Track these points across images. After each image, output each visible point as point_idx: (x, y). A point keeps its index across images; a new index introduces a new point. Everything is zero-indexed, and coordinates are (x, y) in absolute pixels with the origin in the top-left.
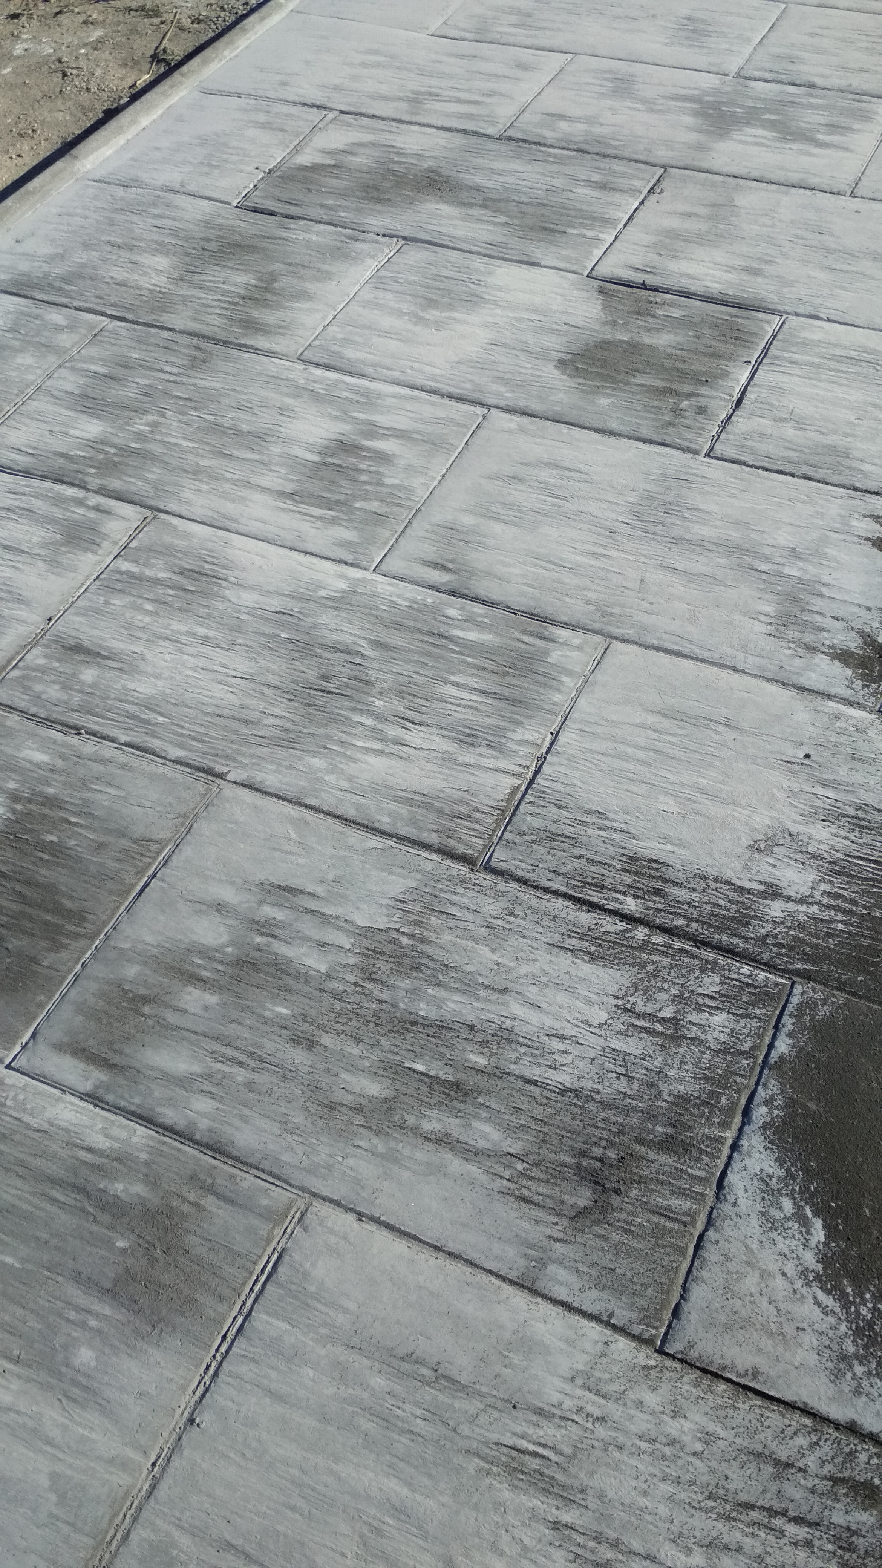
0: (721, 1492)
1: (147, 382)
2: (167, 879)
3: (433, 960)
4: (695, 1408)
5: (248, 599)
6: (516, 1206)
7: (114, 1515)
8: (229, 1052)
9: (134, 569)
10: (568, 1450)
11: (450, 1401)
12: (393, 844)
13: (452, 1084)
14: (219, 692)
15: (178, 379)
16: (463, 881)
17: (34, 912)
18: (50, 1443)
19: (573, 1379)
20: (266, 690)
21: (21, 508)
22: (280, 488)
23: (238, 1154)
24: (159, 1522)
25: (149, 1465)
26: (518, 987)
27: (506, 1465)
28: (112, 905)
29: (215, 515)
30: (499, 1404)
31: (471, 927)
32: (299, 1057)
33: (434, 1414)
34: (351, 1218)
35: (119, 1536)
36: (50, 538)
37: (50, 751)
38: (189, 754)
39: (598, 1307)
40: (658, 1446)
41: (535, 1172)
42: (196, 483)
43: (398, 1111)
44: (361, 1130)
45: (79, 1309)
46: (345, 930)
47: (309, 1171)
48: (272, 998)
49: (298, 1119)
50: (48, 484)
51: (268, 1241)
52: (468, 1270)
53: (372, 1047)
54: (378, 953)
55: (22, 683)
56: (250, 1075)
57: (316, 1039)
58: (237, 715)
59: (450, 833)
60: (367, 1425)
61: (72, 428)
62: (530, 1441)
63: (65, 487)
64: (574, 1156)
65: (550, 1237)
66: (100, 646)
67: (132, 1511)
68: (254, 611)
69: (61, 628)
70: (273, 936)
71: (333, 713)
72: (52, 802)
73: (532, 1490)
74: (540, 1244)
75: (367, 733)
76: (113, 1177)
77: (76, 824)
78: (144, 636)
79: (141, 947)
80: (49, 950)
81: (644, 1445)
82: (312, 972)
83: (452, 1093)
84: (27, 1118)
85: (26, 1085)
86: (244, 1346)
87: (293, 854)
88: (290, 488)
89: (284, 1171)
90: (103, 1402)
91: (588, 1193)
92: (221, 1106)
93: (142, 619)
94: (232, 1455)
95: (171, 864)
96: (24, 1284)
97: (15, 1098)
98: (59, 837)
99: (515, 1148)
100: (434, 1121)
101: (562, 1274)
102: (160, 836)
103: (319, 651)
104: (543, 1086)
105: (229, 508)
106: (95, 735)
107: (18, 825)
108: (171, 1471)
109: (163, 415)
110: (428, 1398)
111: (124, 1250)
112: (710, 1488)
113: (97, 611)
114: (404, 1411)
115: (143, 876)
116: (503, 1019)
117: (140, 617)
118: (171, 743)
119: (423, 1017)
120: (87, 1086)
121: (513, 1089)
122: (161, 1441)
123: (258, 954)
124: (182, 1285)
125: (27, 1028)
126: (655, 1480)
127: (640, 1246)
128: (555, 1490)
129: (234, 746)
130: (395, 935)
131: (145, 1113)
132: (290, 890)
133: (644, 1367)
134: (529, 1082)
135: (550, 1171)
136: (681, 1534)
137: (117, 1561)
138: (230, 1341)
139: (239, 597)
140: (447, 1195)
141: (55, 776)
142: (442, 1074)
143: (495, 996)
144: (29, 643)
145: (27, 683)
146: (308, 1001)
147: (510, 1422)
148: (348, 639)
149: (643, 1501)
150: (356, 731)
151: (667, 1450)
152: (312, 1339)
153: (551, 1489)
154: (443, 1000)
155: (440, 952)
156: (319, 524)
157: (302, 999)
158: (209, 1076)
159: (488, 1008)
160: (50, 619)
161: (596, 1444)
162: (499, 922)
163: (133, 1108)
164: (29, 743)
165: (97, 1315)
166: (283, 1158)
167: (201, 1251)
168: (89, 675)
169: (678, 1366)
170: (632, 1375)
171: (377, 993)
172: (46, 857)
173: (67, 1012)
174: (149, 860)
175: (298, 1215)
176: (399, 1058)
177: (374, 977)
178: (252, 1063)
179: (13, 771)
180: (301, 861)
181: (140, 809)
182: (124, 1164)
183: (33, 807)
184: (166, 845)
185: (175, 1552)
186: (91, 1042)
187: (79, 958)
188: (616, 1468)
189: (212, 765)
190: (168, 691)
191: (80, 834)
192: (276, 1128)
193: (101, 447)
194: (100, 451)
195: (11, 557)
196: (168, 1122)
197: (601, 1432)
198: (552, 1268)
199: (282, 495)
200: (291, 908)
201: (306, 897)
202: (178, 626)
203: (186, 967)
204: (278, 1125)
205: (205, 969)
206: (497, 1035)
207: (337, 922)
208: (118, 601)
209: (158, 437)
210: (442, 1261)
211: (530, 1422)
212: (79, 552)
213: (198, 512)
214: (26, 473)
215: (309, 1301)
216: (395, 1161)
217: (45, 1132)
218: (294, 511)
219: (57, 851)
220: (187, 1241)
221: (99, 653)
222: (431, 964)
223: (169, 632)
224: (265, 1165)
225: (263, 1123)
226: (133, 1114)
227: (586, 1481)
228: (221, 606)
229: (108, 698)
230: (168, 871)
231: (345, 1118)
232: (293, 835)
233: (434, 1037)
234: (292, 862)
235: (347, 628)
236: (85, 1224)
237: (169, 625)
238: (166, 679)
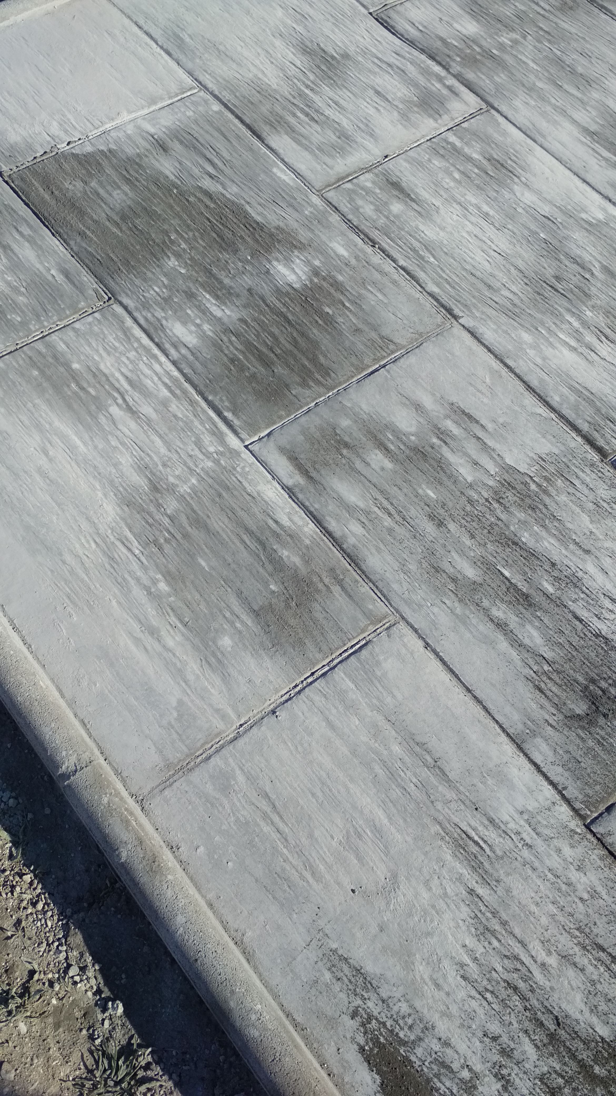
0: (587, 930)
1: (523, 8)
2: (391, 372)
3: (547, 508)
4: (595, 872)
5: (528, 198)
6: (533, 690)
7: (206, 743)
8: (385, 503)
9: (458, 143)
10: (499, 853)
11: (437, 784)
12: (554, 417)
13: (524, 594)
14: (479, 257)
15: (547, 14)
16: (592, 465)
17: (299, 355)
18: (186, 682)
19: (522, 813)
20: (512, 269)
21: (398, 68)
22: (586, 125)
23: (365, 570)
24: (231, 760)
25: (238, 725)
26: (598, 554)
27: (455, 840)
28: (349, 374)
29: (531, 127)
30: (467, 802)
31: (584, 499)
32: (430, 528)
33: (423, 786)
34: (421, 643)
35: (204, 756)
36: (410, 97)
37: (351, 250)
38: (441, 293)
39: (559, 779)
40: (559, 881)
41: (554, 676)
42: (527, 97)
43: (480, 593)
44: (450, 593)
45: (233, 613)
46: (495, 461)
47: (406, 602)
48: (428, 483)
49: (413, 567)
50: (423, 57)
51: (363, 631)
52: (483, 713)
53: (480, 544)
54: (511, 486)
55: (351, 195)
56: (393, 525)
57: (446, 522)
58: (485, 279)
59: (598, 428)
60: (378, 770)
61: (457, 22)
62: (477, 834)
63: (434, 63)
64: (586, 679)
65: (546, 720)
66: (412, 191)
67: (217, 746)
68: (529, 209)
69: (391, 166)
70: (445, 442)
71: (552, 306)
72: (338, 286)
73: (465, 862)
74: (538, 722)
75: (571, 331)
76: (284, 545)
77: (347, 308)
78: (445, 196)
79: (357, 409)
80: (298, 384)
81: (550, 876)
82: (461, 478)
83: (521, 600)
84: (246, 484)
85: (253, 463)
86: (322, 685)
87: (482, 393)
88: (593, 128)
89: (390, 594)
90: (226, 674)
91: (585, 707)
92: (367, 535)
93: (448, 182)
94: (290, 745)
95: (398, 363)
96: (207, 582)
97: (243, 468)
98: (333, 312)
99: (549, 655)
100: (501, 611)
101: (544, 747)
102: (398, 341)
103: (562, 257)
104: (586, 625)
105: (543, 125)
106: (384, 252)
107: (310, 292)
108: (250, 734)
109: (525, 38)
110: (423, 774)
111: (273, 592)
112: (581, 924)
113: (420, 164)
114: (405, 774)
115: (377, 363)
116: (578, 570)
117: (447, 180)
118: (432, 279)
119: (523, 543)
120: (290, 482)
121: (564, 617)
122: (251, 714)
123: (430, 449)
124: (300, 631)
125: (267, 428)
126: (547, 900)
127: (605, 757)
128: (480, 871)
129: (474, 301)
130: (528, 480)
131: (319, 516)
132: (470, 417)
133: (572, 830)
134: (577, 618)
135: (565, 680)
136: (549, 941)
137: (197, 769)
138: (314, 678)
139: (523, 194)
140: (489, 660)
141: (347, 270)
142: (519, 585)
143: (580, 552)
144: (366, 168)
145: (353, 196)
146: (450, 496)
147: (469, 816)
148: (587, 257)
149: (533, 908)
150: (563, 326)
151: (564, 887)
152: (366, 703)
153: (478, 869)
154: (542, 538)
155: (555, 506)
156: (603, 163)
157: (447, 493)
158: (367, 513)
159: (571, 557)
160: (386, 157)
161: (519, 858)
162: (605, 505)
163: (312, 509)
164: (339, 239)
165: (242, 622)
166: (393, 586)
167: (319, 615)
168: (396, 207)
169: (595, 841)
170: (562, 831)
171: (498, 512)
172: (320, 322)
173: (294, 430)
174: (385, 354)
175: (388, 625)
176: (495, 561)
177: (501, 500)
178: (398, 518)
179: (321, 253)
180: (486, 400)
181: (393, 317)
182: (294, 542)
183: (325, 284)
184: (401, 349)
185: (233, 783)
186: (302, 456)
187: (316, 399)
188: (526, 879)
189: (453, 307)
190: (445, 242)
191: (348, 317)
192: (396, 566)
193: (471, 44)
194: (469, 47)
195: (378, 101)
196: (331, 528)
197: (526, 853)
198: (539, 740)
199: (586, 131)
200: (465, 429)
201: (478, 427)
202: (471, 198)
203: (380, 436)
204: (398, 564)
205: (392, 443)
206: (569, 578)
207: (492, 453)
208: (437, 162)
209: (514, 53)
210: (468, 699)
211: (482, 823)
212: (425, 116)
213: (520, 119)
214: (411, 43)
215: (374, 680)
216: (464, 623)
217: (254, 498)
218: (589, 147)
219: (329, 321)
220: (313, 606)
221: (409, 195)
222: (544, 510)
223: (463, 199)
224: (380, 584)
225: (389, 558)
226: (311, 513)
227: (503, 877)
228: (507, 196)
229: (403, 229)
230: (395, 367)
231: (443, 581)
232: (488, 380)
233: (525, 558)
234: (479, 399)
235: (590, 249)
236: (256, 565)
237: (465, 194)
238: (447, 233)
